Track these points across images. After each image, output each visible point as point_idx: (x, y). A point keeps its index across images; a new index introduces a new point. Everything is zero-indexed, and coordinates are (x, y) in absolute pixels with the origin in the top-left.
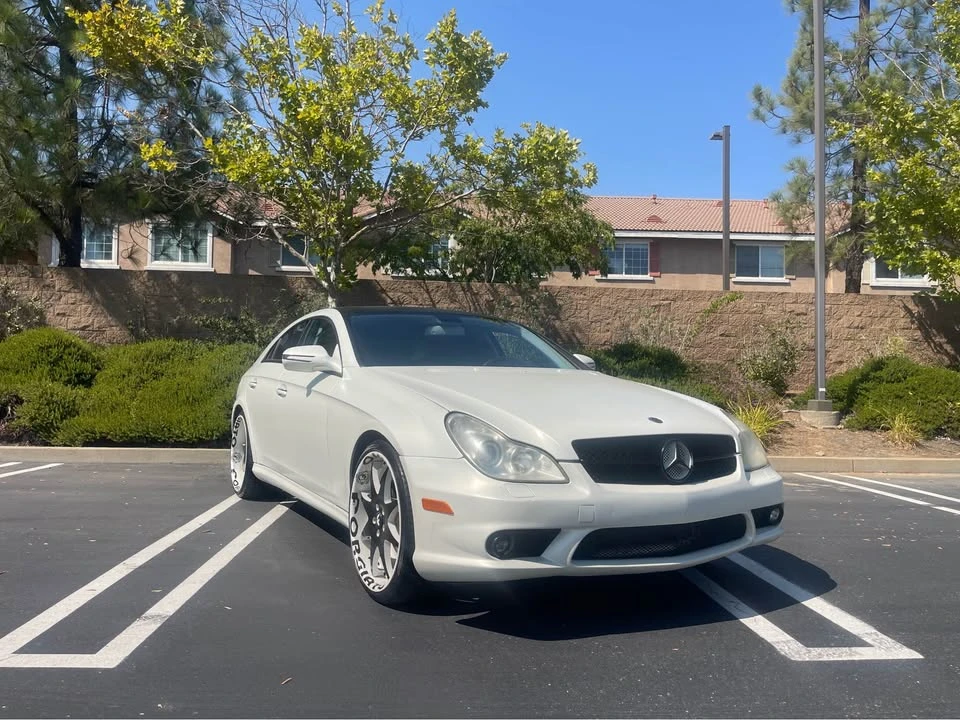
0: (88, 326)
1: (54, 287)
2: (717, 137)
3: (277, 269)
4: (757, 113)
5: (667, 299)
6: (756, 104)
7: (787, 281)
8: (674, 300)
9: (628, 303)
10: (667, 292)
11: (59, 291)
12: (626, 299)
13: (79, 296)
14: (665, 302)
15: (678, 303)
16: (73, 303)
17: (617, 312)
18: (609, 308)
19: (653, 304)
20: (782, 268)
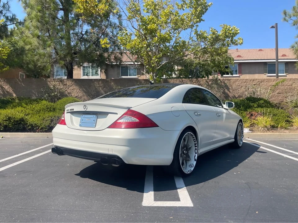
0: (77, 96)
1: (67, 85)
2: (273, 27)
3: (120, 77)
4: (285, 19)
5: (259, 82)
6: (284, 16)
7: (286, 75)
9: (245, 83)
10: (259, 79)
11: (69, 86)
12: (245, 82)
13: (74, 87)
14: (258, 83)
15: (263, 83)
16: (73, 90)
17: (242, 87)
18: (239, 86)
19: (254, 84)
20: (284, 71)
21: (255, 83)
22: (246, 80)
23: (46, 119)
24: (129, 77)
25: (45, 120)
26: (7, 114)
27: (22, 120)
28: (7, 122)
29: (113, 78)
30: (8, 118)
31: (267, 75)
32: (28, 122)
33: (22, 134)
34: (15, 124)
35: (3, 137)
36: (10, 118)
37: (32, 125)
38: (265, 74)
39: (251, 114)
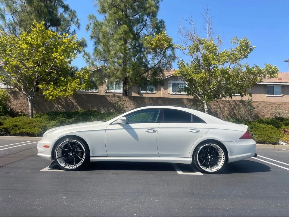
2: (286, 61)
3: (139, 92)
5: (279, 104)
7: (282, 96)
9: (269, 105)
10: (279, 102)
11: (127, 102)
13: (131, 103)
15: (282, 105)
16: (130, 105)
17: (266, 108)
18: (264, 107)
20: (280, 92)
21: (276, 105)
22: (270, 102)
24: (148, 92)
31: (266, 95)
38: (265, 94)
39: (285, 131)
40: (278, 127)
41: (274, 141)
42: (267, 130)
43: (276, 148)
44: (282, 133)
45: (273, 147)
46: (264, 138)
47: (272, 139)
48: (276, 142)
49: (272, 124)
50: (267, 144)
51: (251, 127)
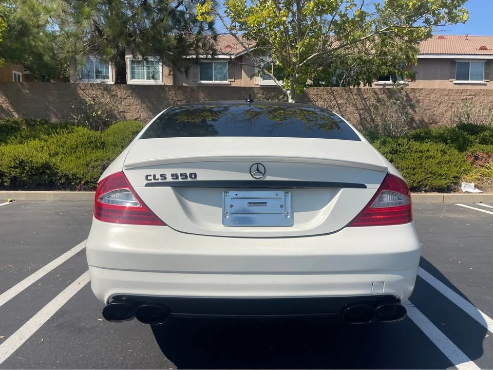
0: (138, 118)
1: (117, 96)
3: (197, 82)
5: (471, 95)
7: (485, 83)
8: (475, 96)
9: (448, 97)
11: (121, 98)
12: (446, 95)
13: (132, 101)
14: (469, 97)
15: (477, 97)
16: (128, 106)
17: (440, 103)
19: (462, 98)
20: (482, 75)
21: (465, 97)
22: (449, 90)
23: (93, 164)
24: (214, 82)
25: (90, 165)
26: (16, 154)
27: (46, 166)
28: (17, 170)
29: (184, 85)
30: (18, 162)
31: (454, 82)
32: (58, 169)
33: (50, 194)
34: (33, 175)
35: (11, 201)
36: (22, 162)
37: (66, 177)
38: (452, 80)
39: (475, 156)
40: (461, 149)
41: (443, 183)
42: (431, 156)
43: (447, 202)
44: (468, 163)
45: (440, 200)
46: (420, 176)
47: (439, 178)
48: (448, 187)
49: (445, 141)
50: (426, 191)
51: (393, 150)
